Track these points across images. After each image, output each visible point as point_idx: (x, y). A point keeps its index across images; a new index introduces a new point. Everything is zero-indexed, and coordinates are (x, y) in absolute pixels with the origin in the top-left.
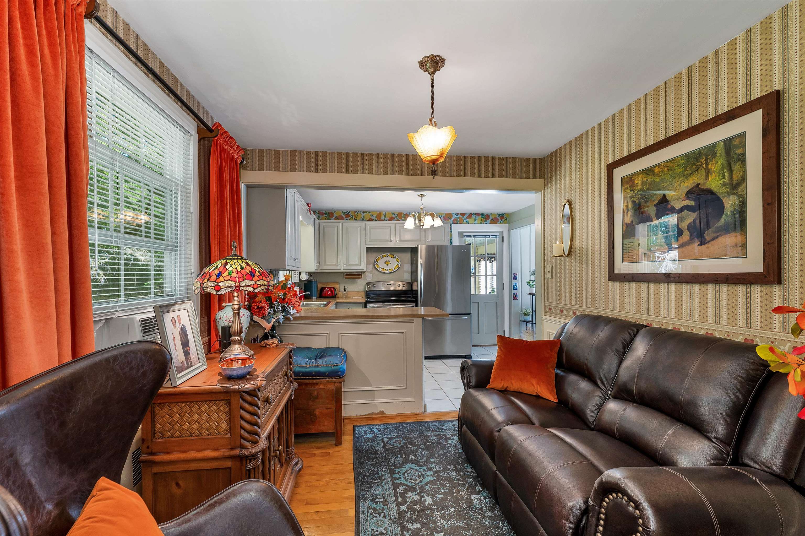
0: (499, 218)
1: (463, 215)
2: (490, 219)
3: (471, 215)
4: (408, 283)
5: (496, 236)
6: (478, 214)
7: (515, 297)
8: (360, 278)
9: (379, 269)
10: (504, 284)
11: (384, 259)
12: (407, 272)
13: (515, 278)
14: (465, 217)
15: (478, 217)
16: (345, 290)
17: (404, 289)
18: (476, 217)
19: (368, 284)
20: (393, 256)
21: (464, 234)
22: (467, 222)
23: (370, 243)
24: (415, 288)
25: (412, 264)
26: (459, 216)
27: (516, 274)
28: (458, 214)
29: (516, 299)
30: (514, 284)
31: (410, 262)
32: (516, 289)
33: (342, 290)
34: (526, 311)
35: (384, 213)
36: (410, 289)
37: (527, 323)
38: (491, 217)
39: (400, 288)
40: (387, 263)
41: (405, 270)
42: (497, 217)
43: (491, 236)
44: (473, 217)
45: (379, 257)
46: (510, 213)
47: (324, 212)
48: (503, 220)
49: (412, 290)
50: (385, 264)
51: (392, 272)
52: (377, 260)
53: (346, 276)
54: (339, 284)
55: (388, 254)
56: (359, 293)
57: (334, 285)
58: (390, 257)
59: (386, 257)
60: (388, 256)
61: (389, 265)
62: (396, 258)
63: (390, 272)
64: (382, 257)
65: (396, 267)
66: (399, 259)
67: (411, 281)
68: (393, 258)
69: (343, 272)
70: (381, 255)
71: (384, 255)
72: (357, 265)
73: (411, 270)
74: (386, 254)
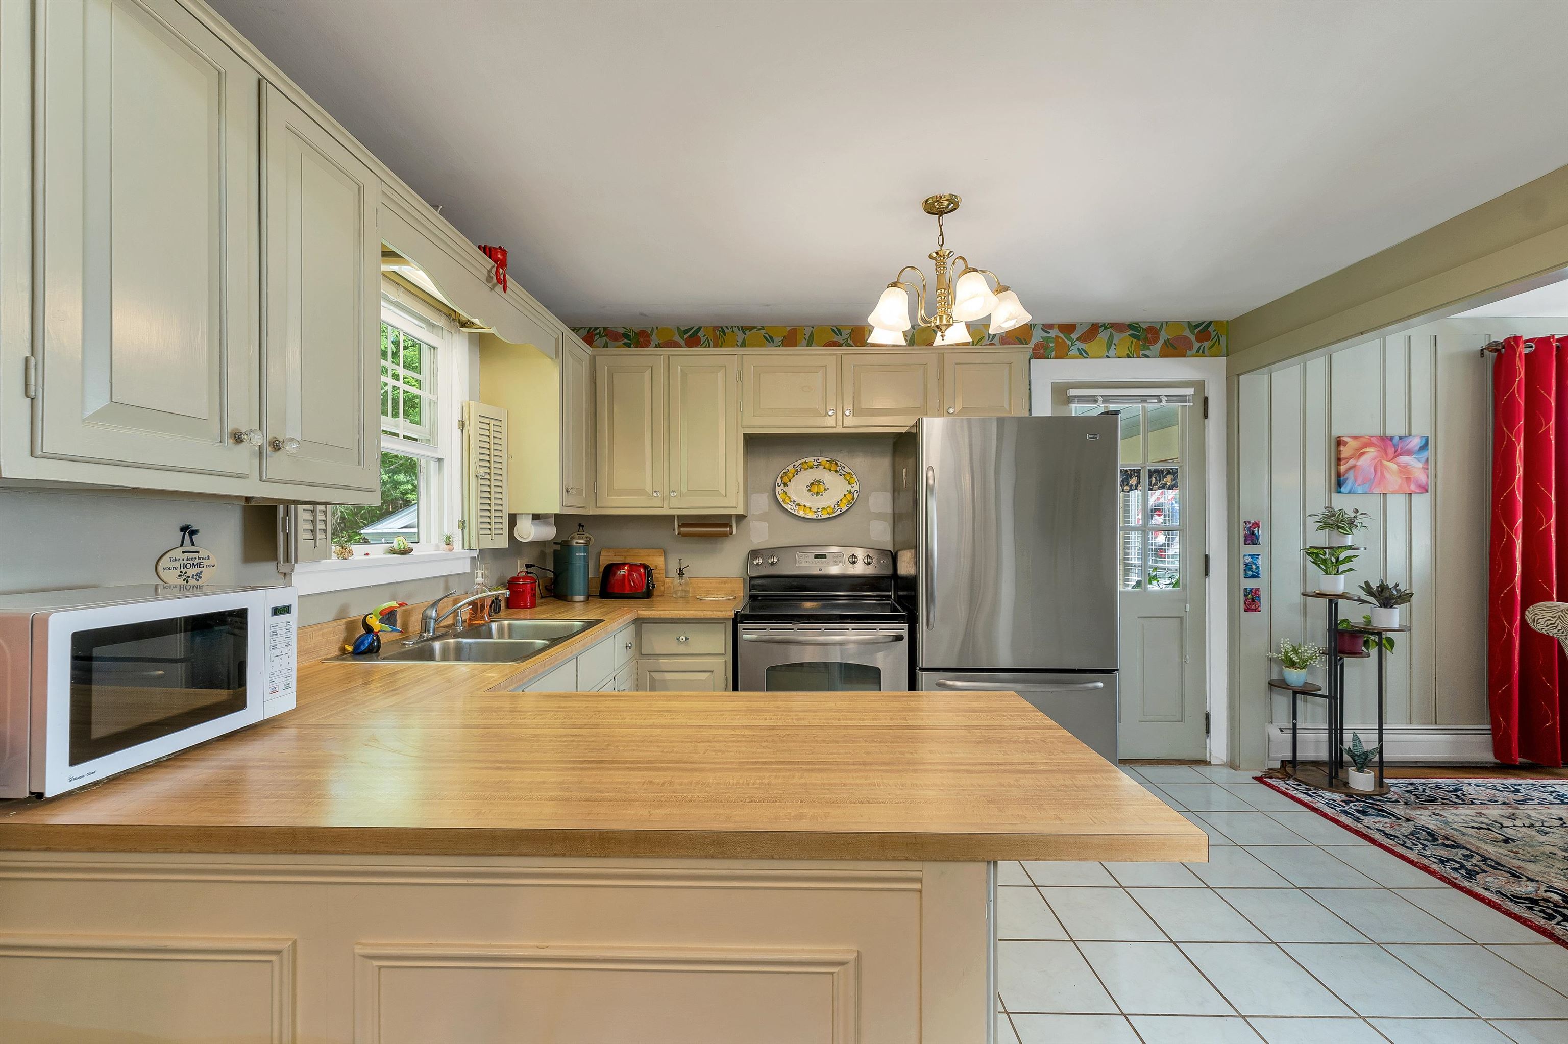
0: (1193, 338)
1: (1068, 328)
2: (1161, 341)
3: (1094, 330)
4: (882, 552)
5: (1182, 398)
6: (1118, 327)
7: (1252, 601)
8: (725, 535)
9: (788, 507)
10: (1207, 558)
11: (807, 477)
12: (880, 516)
13: (1252, 538)
14: (1074, 336)
15: (1117, 337)
16: (681, 573)
17: (870, 571)
18: (1111, 338)
19: (754, 554)
20: (834, 469)
21: (1073, 392)
22: (1083, 354)
23: (758, 421)
24: (905, 568)
25: (896, 490)
26: (1054, 333)
27: (1257, 525)
28: (1051, 326)
29: (1256, 610)
30: (1249, 560)
31: (889, 485)
32: (1256, 576)
33: (673, 573)
34: (1295, 651)
35: (808, 331)
36: (889, 572)
37: (1295, 693)
38: (1164, 336)
39: (859, 569)
40: (815, 487)
41: (873, 509)
42: (1187, 333)
43: (1164, 399)
44: (1103, 336)
45: (790, 468)
46: (1230, 318)
47: (622, 331)
48: (1207, 344)
49: (895, 575)
50: (809, 490)
51: (831, 516)
52: (782, 477)
53: (683, 527)
54: (665, 553)
55: (819, 460)
56: (725, 583)
57: (649, 556)
58: (825, 468)
59: (811, 468)
60: (820, 465)
61: (821, 494)
62: (844, 473)
63: (823, 517)
64: (799, 470)
65: (844, 501)
66: (853, 474)
67: (894, 545)
68: (836, 471)
69: (672, 517)
70: (797, 463)
71: (806, 462)
72: (715, 493)
73: (892, 512)
74: (811, 459)
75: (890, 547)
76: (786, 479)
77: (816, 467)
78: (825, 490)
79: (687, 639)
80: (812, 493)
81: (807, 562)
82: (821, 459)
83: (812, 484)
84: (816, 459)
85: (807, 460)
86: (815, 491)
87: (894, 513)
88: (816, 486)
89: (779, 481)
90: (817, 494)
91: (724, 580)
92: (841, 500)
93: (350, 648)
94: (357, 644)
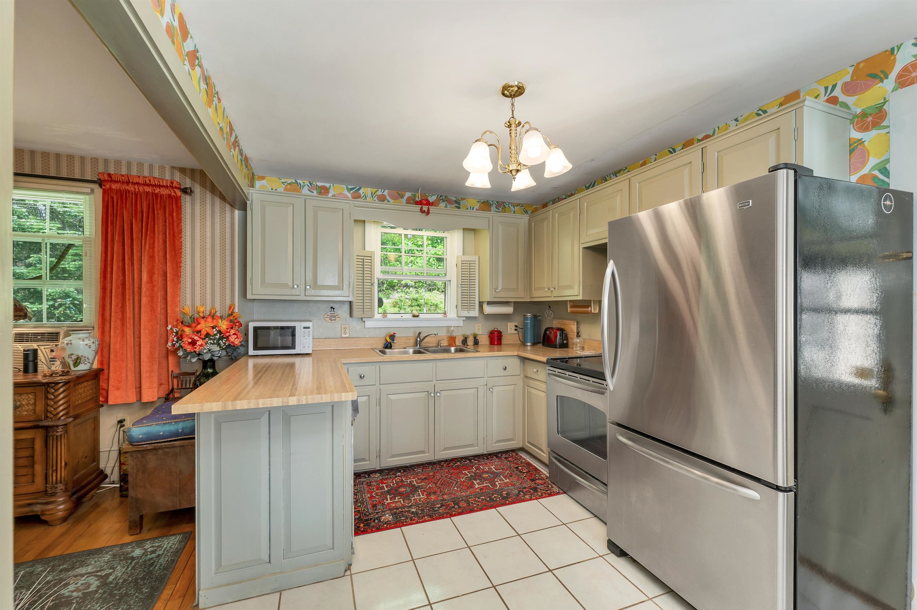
93: (383, 346)
94: (384, 345)
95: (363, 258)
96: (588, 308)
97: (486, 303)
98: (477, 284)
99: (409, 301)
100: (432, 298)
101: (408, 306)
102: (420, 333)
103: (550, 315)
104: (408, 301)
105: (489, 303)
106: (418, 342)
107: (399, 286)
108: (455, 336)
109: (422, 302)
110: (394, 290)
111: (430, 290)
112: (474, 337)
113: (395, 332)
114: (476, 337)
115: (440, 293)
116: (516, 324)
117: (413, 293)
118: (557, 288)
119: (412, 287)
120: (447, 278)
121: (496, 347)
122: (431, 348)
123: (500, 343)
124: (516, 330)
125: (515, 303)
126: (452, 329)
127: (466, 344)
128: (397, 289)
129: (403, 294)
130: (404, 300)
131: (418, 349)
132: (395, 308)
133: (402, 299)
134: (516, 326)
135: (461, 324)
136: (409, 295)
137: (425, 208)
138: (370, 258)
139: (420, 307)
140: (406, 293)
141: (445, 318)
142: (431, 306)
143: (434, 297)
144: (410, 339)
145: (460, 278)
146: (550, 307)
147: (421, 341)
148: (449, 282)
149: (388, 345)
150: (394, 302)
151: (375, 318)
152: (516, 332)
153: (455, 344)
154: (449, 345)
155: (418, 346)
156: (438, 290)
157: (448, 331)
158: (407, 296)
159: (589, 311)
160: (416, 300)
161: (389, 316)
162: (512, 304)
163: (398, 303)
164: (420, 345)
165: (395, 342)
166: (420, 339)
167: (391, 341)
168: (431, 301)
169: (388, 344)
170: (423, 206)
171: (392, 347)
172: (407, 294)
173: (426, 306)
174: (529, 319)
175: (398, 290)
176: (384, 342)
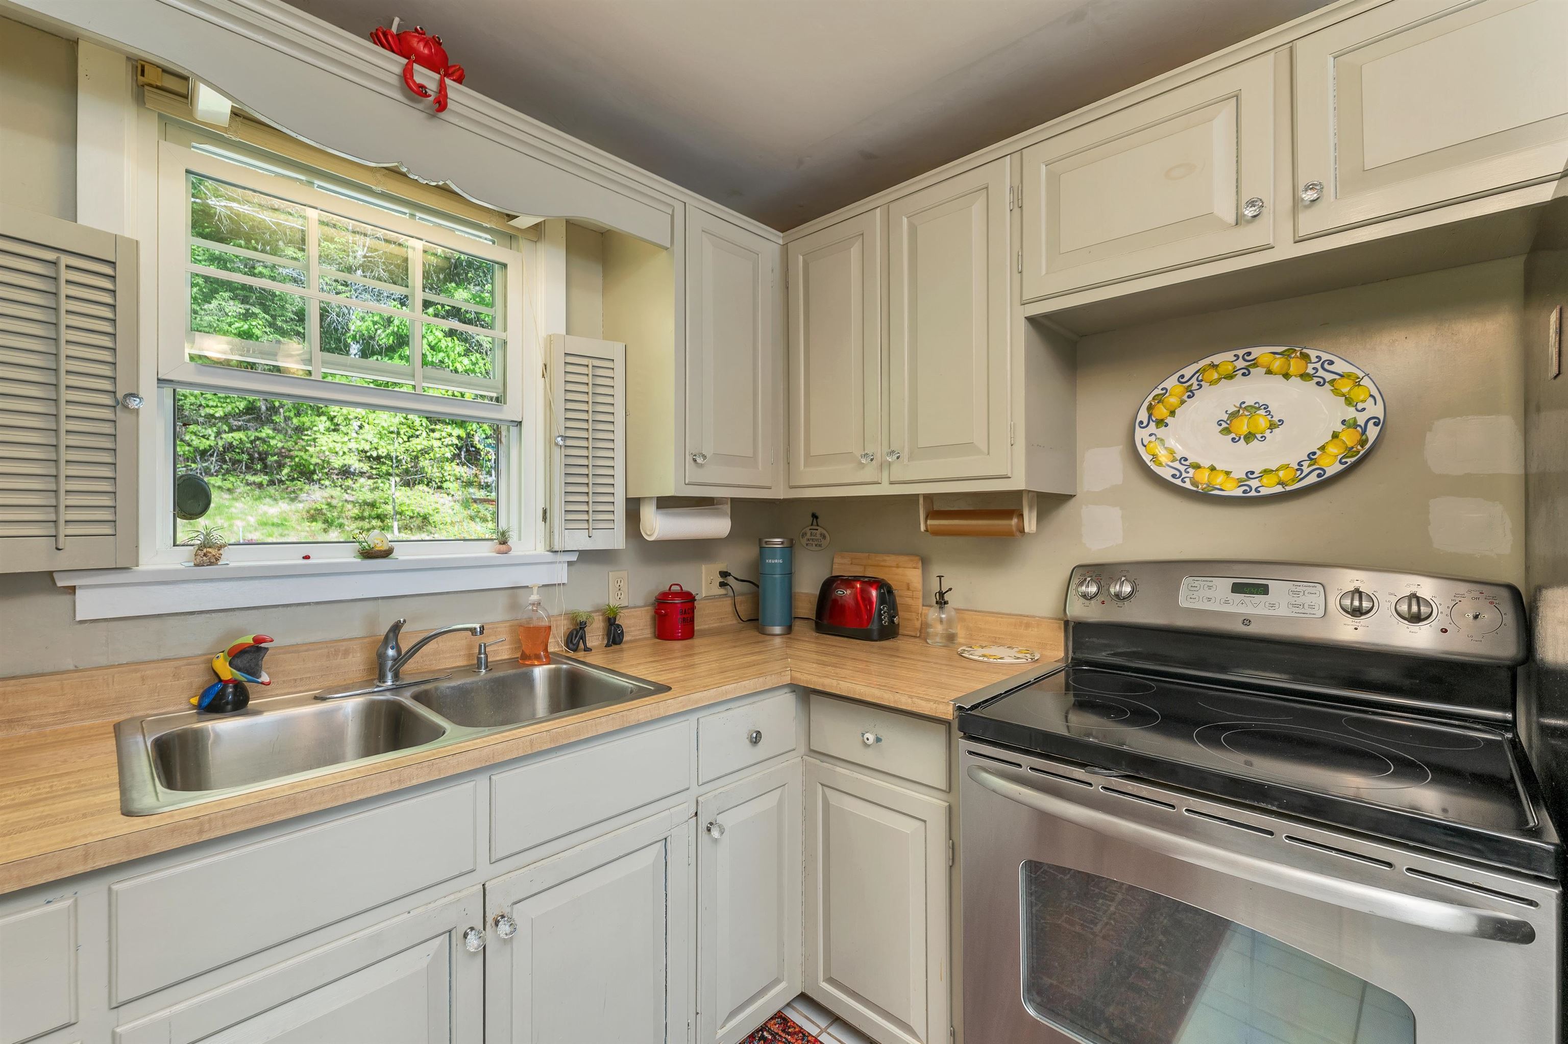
9: (1166, 472)
11: (1218, 399)
12: (1474, 485)
16: (941, 601)
19: (1085, 573)
20: (1298, 370)
36: (1506, 649)
41: (1442, 466)
45: (1172, 383)
49: (1529, 661)
50: (1227, 431)
51: (1288, 488)
52: (1150, 408)
53: (933, 518)
54: (925, 562)
55: (1249, 354)
56: (1028, 626)
57: (898, 567)
58: (1269, 372)
59: (1230, 377)
60: (1255, 365)
61: (1259, 436)
62: (1329, 377)
63: (1264, 491)
64: (1195, 387)
65: (1333, 450)
66: (1361, 375)
67: (1527, 569)
68: (1305, 376)
69: (912, 499)
70: (1188, 372)
71: (1214, 366)
72: (967, 448)
73: (1522, 472)
74: (1229, 356)
75: (1514, 575)
76: (1161, 411)
77: (1244, 374)
78: (1272, 426)
79: (878, 740)
80: (1233, 435)
81: (1209, 599)
82: (1256, 352)
83: (1234, 415)
84: (1241, 352)
85: (1217, 359)
86: (1244, 430)
87: (1527, 475)
88: (1245, 420)
89: (1143, 415)
90: (1249, 437)
91: (1025, 620)
92: (1322, 448)
93: (195, 701)
94: (203, 697)
95: (50, 256)
96: (1011, 519)
97: (654, 502)
98: (619, 436)
99: (355, 506)
100: (413, 501)
101: (351, 518)
102: (396, 628)
103: (817, 540)
104: (350, 506)
105: (666, 503)
106: (390, 663)
107: (327, 474)
108: (545, 623)
109: (389, 509)
110: (310, 480)
111: (407, 484)
112: (609, 619)
113: (261, 632)
114: (615, 619)
115: (431, 491)
116: (722, 567)
117: (363, 489)
118: (905, 455)
119: (362, 474)
120: (508, 412)
121: (677, 645)
122: (449, 678)
123: (688, 633)
124: (722, 585)
125: (736, 503)
126: (534, 597)
127: (581, 645)
128: (320, 480)
129: (337, 492)
130: (340, 504)
131: (388, 696)
132: (314, 524)
133: (334, 502)
134: (724, 574)
135: (561, 574)
136: (354, 493)
137: (425, 77)
138: (107, 270)
139: (382, 521)
140: (346, 489)
141: (503, 559)
142: (411, 517)
143: (419, 498)
144: (346, 653)
145: (561, 415)
146: (815, 516)
147: (401, 659)
148: (514, 430)
149: (221, 694)
150: (311, 509)
151: (140, 568)
152: (722, 591)
153: (546, 650)
154: (524, 656)
155: (389, 683)
156: (427, 485)
157: (514, 606)
158: (346, 496)
159: (1014, 529)
160: (373, 505)
161: (232, 559)
162: (727, 508)
163: (324, 511)
164: (396, 676)
165: (265, 678)
166: (399, 651)
167: (240, 676)
168: (411, 508)
169: (224, 689)
170: (416, 67)
171: (246, 700)
172: (349, 491)
173: (398, 516)
174: (778, 553)
175: (322, 482)
176: (200, 680)
